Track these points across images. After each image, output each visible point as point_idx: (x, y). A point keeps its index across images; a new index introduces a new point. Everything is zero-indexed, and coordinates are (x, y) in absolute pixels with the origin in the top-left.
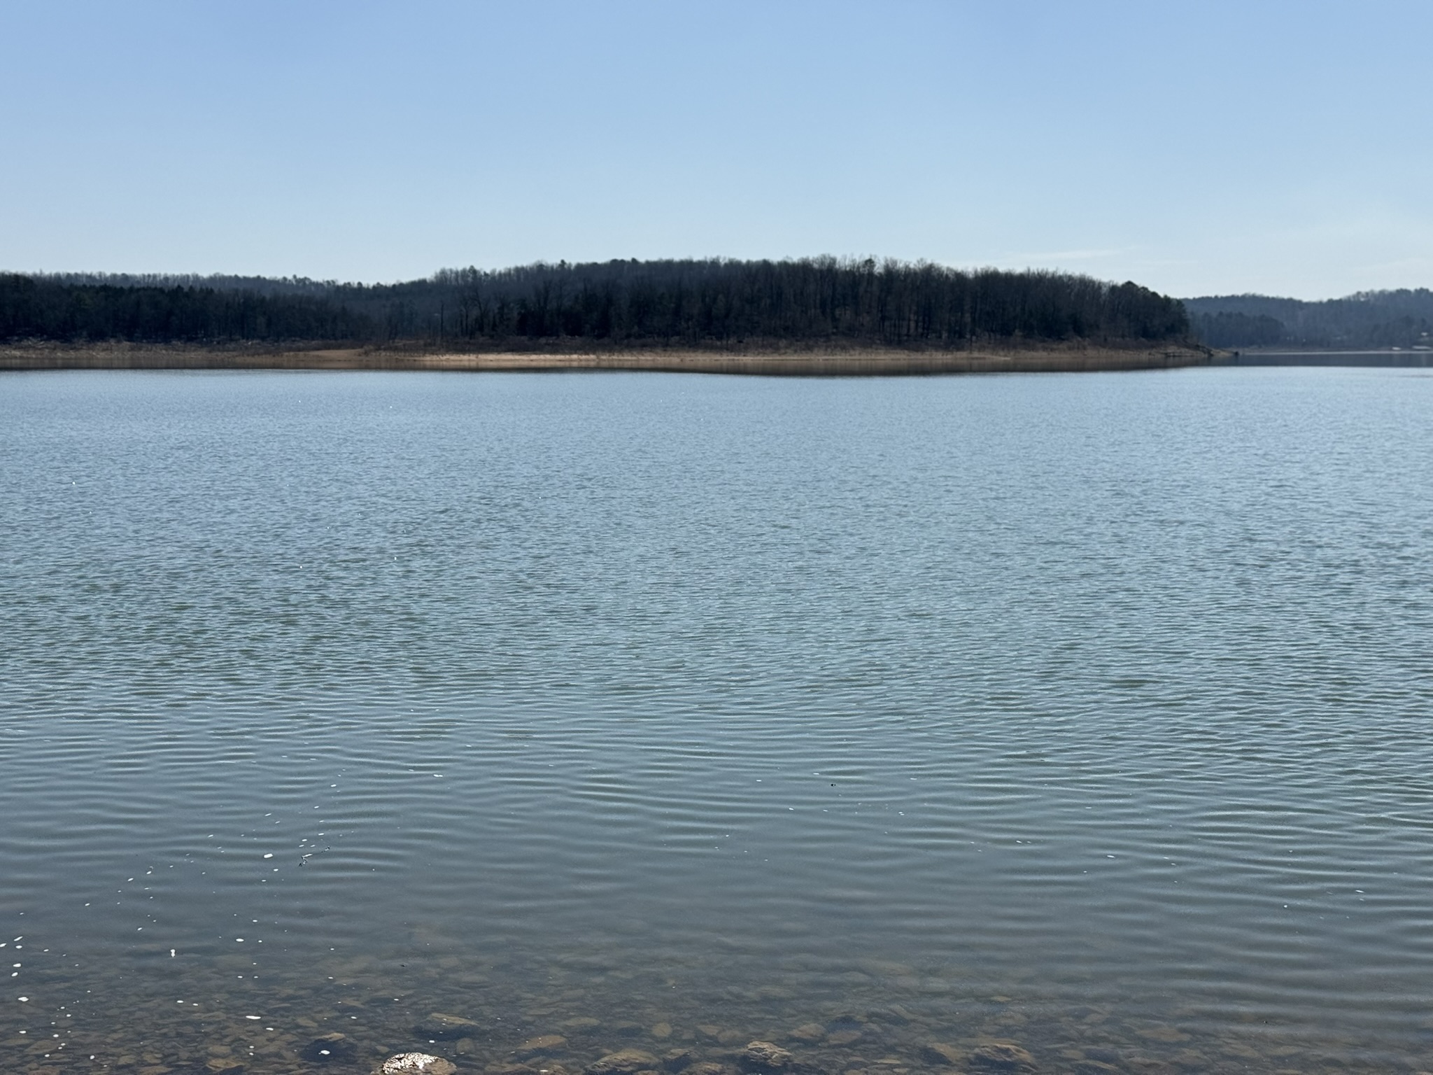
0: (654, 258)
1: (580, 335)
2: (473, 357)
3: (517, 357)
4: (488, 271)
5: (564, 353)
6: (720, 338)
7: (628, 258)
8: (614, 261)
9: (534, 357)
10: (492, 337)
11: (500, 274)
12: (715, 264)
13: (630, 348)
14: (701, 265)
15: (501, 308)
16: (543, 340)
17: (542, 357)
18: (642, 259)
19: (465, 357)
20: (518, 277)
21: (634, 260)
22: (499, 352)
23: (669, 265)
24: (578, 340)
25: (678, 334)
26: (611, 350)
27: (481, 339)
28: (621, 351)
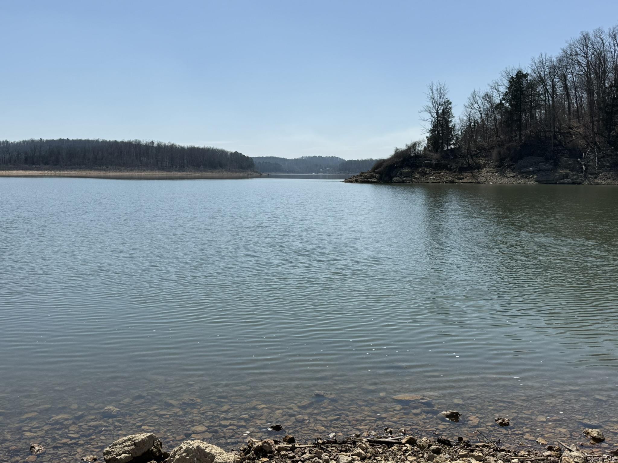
0: (75, 138)
1: (48, 164)
2: (7, 172)
3: (24, 172)
4: (12, 142)
5: (42, 171)
6: (100, 167)
7: (65, 138)
8: (60, 139)
9: (30, 172)
10: (14, 165)
11: (17, 143)
12: (97, 141)
13: (67, 169)
14: (92, 141)
15: (18, 155)
16: (34, 166)
17: (34, 172)
18: (71, 139)
19: (4, 172)
20: (24, 144)
21: (67, 139)
22: (17, 170)
23: (81, 141)
24: (47, 166)
25: (85, 165)
26: (60, 170)
27: (10, 166)
28: (63, 170)
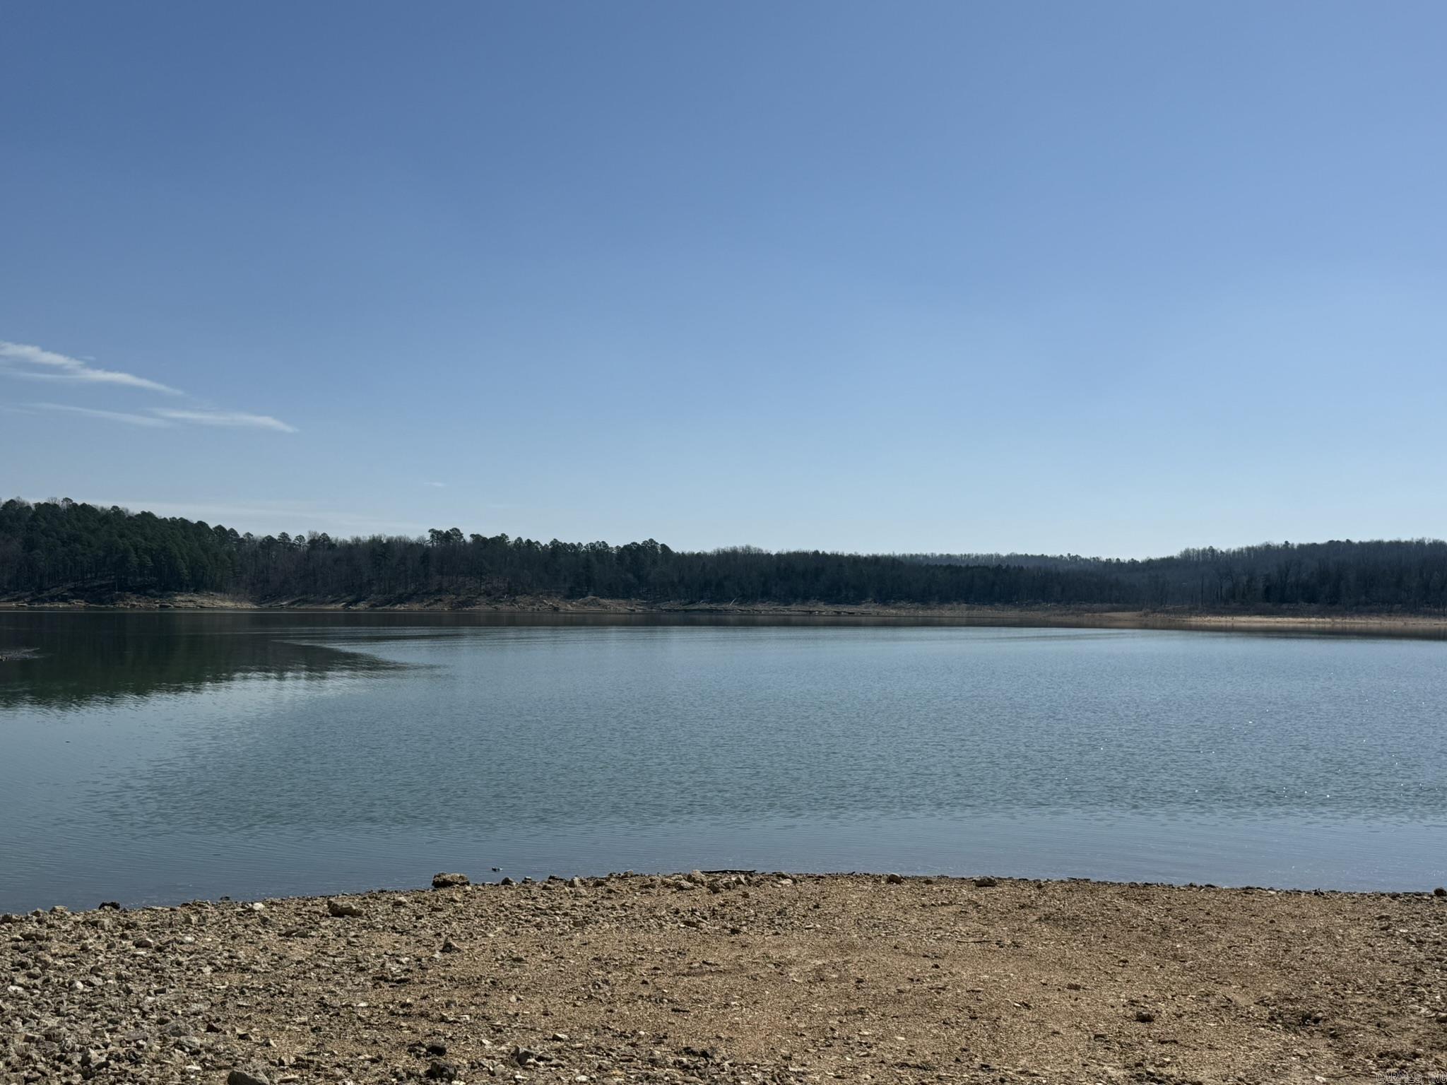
0: (1366, 538)
1: (1315, 602)
2: (1229, 619)
3: (1265, 619)
4: (1224, 551)
5: (1303, 617)
6: (1438, 606)
7: (1343, 539)
8: (1331, 542)
9: (1279, 619)
10: (1243, 603)
11: (1234, 552)
12: (1420, 544)
13: (1360, 613)
14: (1408, 545)
15: (1249, 581)
16: (1285, 606)
17: (1286, 619)
18: (1355, 540)
19: (1223, 619)
20: (1249, 554)
21: (1348, 541)
22: (1250, 615)
23: (1379, 544)
24: (1314, 607)
25: (1400, 603)
26: (1343, 615)
27: (1234, 605)
28: (1351, 616)
